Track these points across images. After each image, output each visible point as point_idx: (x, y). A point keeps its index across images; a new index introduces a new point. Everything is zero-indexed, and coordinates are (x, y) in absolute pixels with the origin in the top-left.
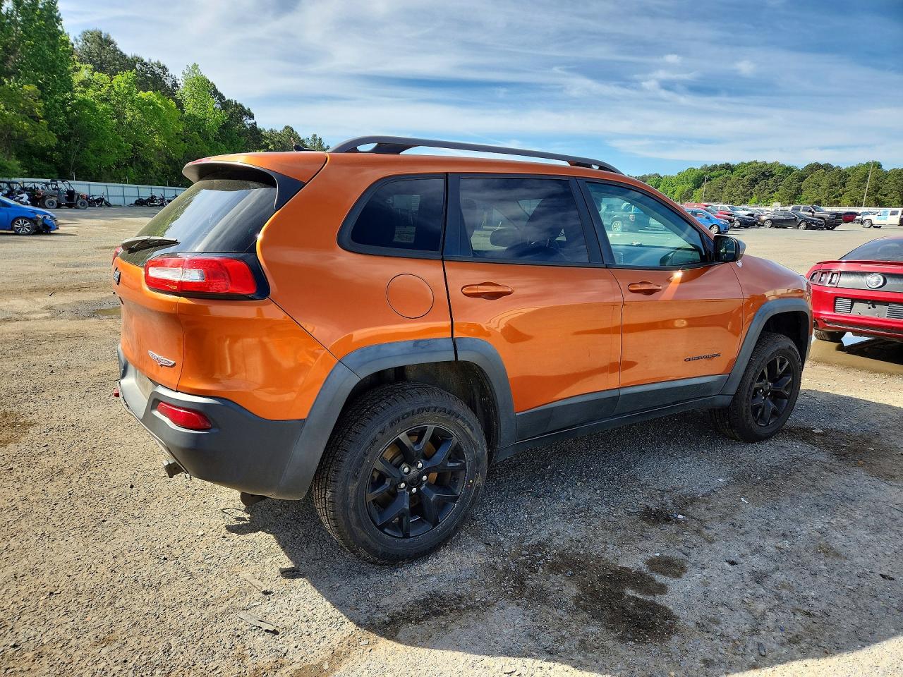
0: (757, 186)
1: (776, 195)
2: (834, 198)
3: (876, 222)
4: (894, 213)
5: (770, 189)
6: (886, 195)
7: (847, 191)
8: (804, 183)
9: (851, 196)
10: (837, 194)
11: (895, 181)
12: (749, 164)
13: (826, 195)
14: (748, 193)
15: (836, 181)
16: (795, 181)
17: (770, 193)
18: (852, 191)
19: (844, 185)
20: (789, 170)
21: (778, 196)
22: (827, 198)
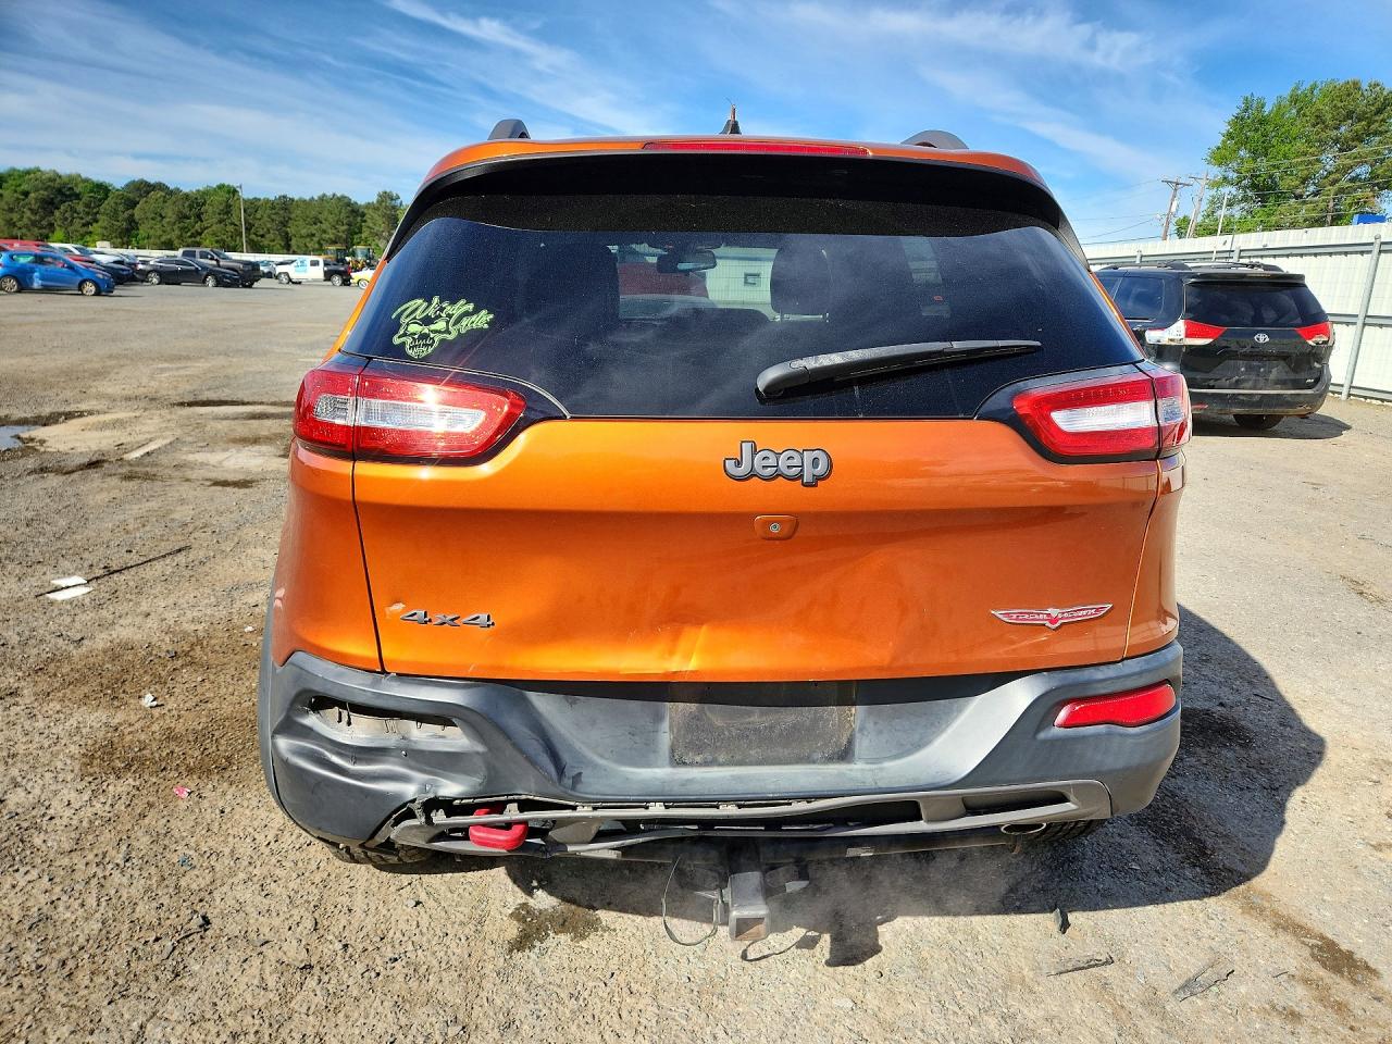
0: (57, 213)
1: (95, 228)
2: (190, 237)
3: (294, 276)
4: (314, 264)
5: (82, 218)
6: (262, 236)
7: (207, 228)
8: (137, 213)
9: (214, 234)
10: (193, 231)
11: (269, 216)
12: (28, 172)
13: (177, 232)
14: (44, 223)
15: (186, 211)
16: (121, 208)
17: (84, 225)
18: (214, 228)
19: (199, 217)
20: (102, 190)
21: (100, 230)
22: (180, 237)
